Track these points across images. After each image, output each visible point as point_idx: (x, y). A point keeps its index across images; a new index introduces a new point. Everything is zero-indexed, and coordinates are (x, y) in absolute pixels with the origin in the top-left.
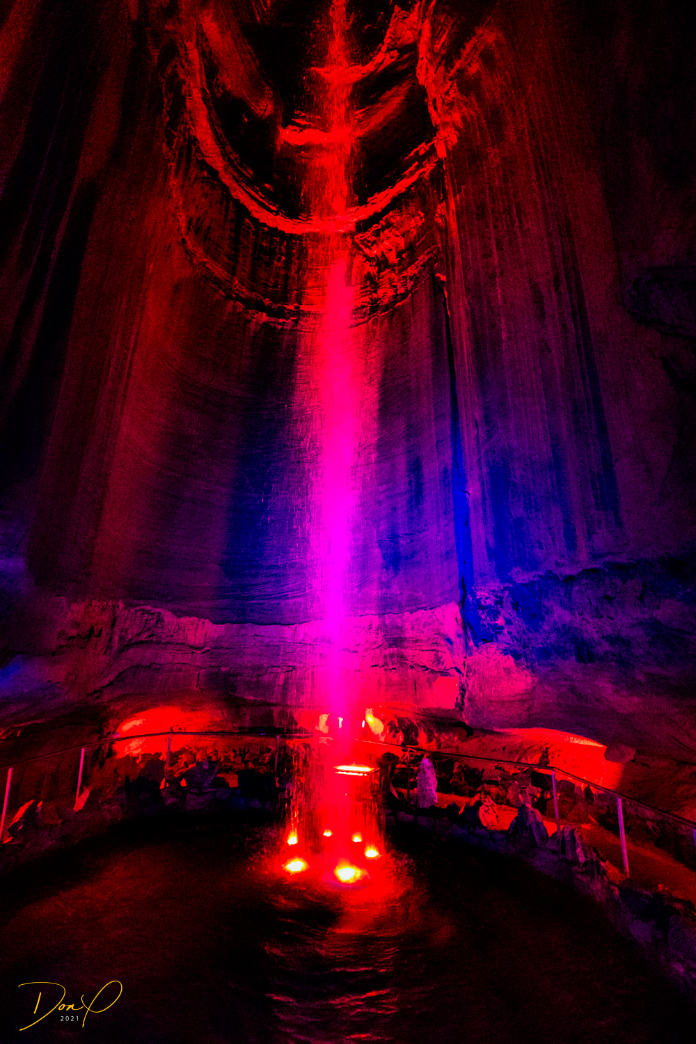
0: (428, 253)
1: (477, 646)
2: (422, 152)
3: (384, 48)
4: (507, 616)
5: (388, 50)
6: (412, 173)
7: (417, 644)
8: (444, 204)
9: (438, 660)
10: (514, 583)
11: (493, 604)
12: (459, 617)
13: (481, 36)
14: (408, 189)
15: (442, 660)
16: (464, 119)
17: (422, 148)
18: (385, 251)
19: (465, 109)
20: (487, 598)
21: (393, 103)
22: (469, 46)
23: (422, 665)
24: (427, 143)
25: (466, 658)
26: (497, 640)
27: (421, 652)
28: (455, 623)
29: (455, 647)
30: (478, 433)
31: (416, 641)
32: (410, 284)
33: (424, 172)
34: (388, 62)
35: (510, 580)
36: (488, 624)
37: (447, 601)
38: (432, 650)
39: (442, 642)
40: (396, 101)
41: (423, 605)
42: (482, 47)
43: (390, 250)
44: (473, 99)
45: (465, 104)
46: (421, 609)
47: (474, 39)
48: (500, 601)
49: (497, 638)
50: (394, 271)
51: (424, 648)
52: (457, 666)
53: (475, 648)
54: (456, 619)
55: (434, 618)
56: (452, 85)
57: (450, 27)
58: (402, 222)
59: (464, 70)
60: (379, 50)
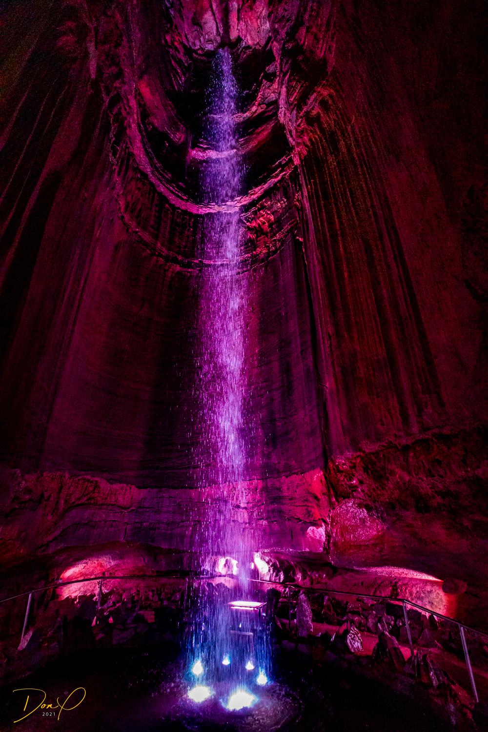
0: (290, 224)
1: (338, 502)
2: (284, 162)
3: (257, 103)
4: (360, 477)
5: (259, 105)
6: (277, 175)
7: (292, 501)
8: (300, 193)
9: (309, 514)
10: (364, 452)
11: (349, 469)
12: (324, 480)
13: (320, 92)
14: (275, 185)
15: (311, 513)
16: (310, 140)
17: (284, 160)
18: (261, 223)
19: (311, 134)
20: (344, 464)
22: (313, 97)
23: (296, 517)
25: (330, 511)
26: (354, 497)
27: (295, 508)
28: (321, 484)
29: (321, 502)
30: (331, 343)
31: (292, 499)
32: (278, 244)
33: (285, 174)
34: (260, 111)
35: (360, 450)
36: (346, 484)
37: (313, 468)
38: (303, 506)
39: (311, 499)
40: (265, 133)
41: (296, 471)
42: (320, 98)
43: (265, 223)
44: (316, 128)
45: (311, 131)
46: (294, 474)
47: (315, 94)
48: (354, 467)
49: (353, 495)
50: (267, 236)
51: (297, 504)
52: (323, 518)
53: (337, 503)
54: (321, 480)
55: (305, 481)
56: (302, 121)
57: (299, 87)
58: (272, 205)
59: (309, 112)
60: (254, 104)
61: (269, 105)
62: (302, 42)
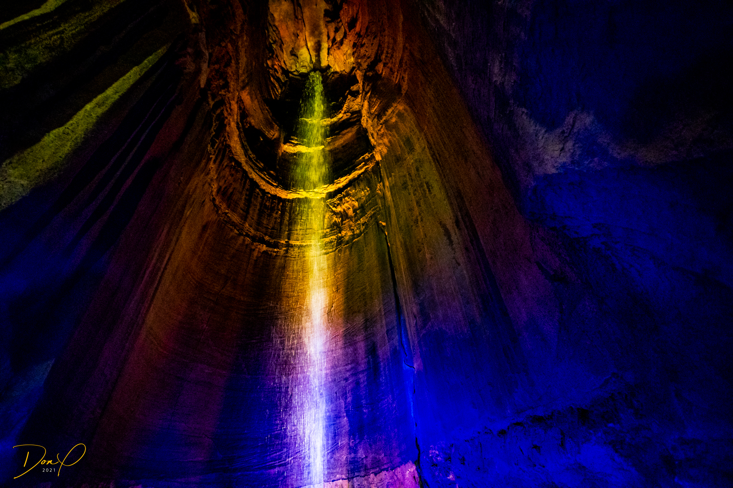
0: (373, 210)
2: (367, 158)
3: (343, 112)
4: (456, 471)
5: (345, 113)
6: (361, 168)
8: (381, 184)
10: (458, 440)
11: (443, 461)
13: (396, 107)
14: (359, 176)
16: (390, 142)
17: (367, 156)
18: (346, 209)
19: (390, 137)
20: (438, 456)
21: (349, 135)
22: (390, 111)
24: (369, 154)
28: (414, 482)
30: (416, 323)
32: (362, 228)
33: (368, 168)
34: (345, 117)
37: (405, 462)
40: (350, 135)
41: (386, 467)
42: (397, 112)
43: (349, 208)
44: (394, 133)
45: (390, 135)
46: (384, 470)
47: (393, 108)
48: (448, 458)
54: (414, 477)
55: (395, 478)
56: (382, 127)
57: (379, 103)
58: (356, 193)
59: (388, 120)
60: (340, 112)
61: (353, 113)
62: (381, 72)
